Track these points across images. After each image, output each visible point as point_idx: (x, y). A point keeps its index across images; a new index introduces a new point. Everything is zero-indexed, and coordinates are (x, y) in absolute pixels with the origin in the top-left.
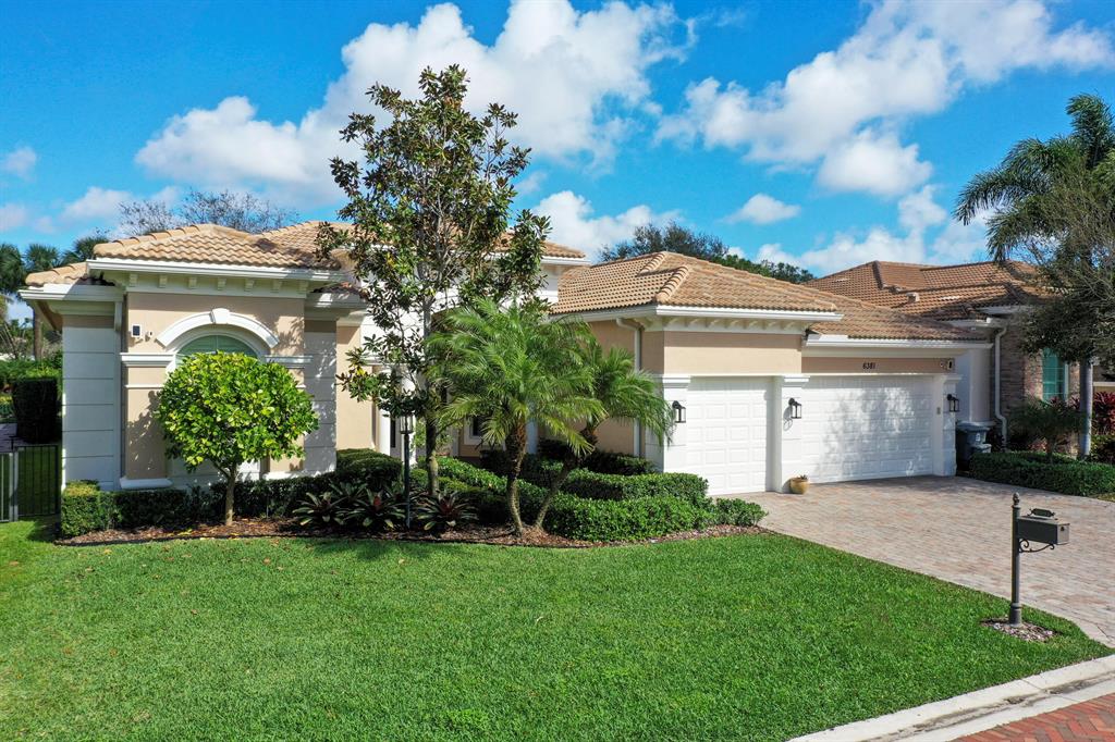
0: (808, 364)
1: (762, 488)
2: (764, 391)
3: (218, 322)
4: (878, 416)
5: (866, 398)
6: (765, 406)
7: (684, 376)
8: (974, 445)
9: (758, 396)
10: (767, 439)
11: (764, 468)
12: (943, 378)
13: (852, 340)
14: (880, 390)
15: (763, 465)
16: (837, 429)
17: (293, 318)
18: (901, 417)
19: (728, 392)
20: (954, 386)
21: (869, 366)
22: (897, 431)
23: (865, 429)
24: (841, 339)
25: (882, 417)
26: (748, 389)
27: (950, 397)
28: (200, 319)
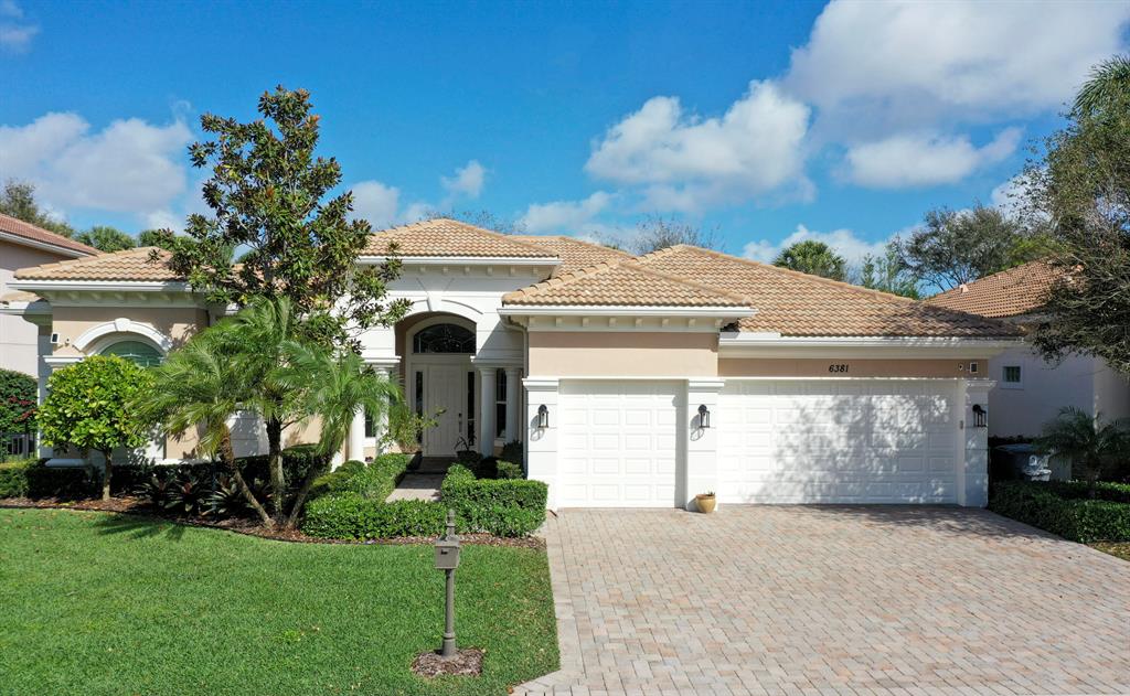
0: (726, 366)
1: (671, 504)
2: (673, 396)
3: (120, 330)
4: (861, 431)
5: (840, 409)
6: (674, 413)
7: (552, 378)
8: (1025, 471)
9: (666, 401)
10: (677, 449)
11: (673, 482)
12: (965, 383)
13: (786, 338)
14: (863, 400)
15: (672, 479)
16: (796, 443)
17: (185, 325)
18: (900, 431)
19: (623, 396)
20: (985, 395)
21: (841, 368)
22: (894, 448)
23: (841, 445)
24: (772, 337)
25: (869, 430)
26: (651, 394)
27: (977, 409)
28: (105, 327)
